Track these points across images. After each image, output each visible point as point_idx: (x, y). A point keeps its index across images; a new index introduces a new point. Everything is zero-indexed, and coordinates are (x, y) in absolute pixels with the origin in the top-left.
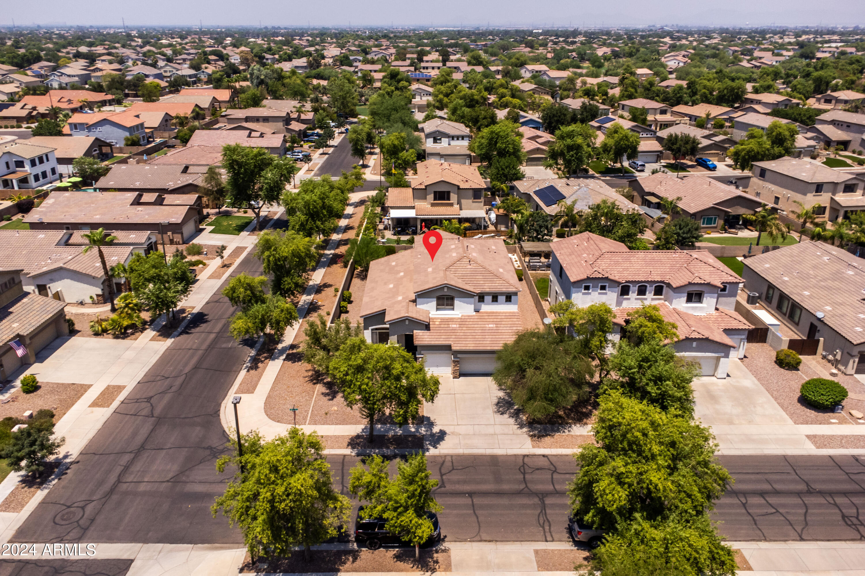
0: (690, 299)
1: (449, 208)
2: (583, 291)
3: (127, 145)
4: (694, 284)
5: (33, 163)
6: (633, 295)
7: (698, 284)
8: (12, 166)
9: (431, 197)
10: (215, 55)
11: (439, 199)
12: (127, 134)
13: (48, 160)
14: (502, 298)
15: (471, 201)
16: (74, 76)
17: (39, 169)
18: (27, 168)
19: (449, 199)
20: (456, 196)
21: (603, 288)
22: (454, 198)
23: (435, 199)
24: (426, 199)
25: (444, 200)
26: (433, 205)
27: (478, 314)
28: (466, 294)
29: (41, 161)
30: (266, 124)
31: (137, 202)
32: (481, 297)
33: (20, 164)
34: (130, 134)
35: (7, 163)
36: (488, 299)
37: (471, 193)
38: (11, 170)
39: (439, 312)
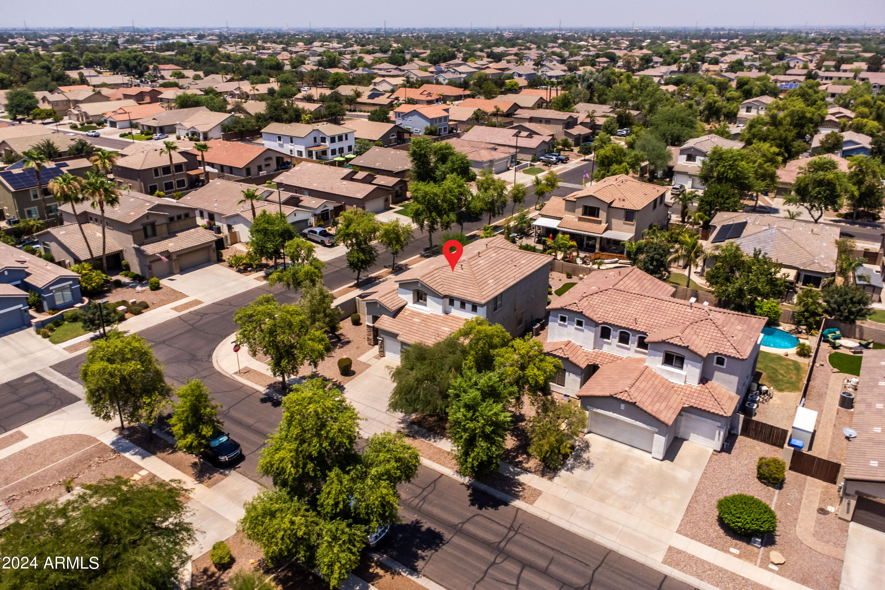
0: (669, 360)
1: (595, 225)
2: (559, 322)
3: (426, 134)
4: (672, 344)
5: (333, 140)
6: (614, 340)
7: (676, 345)
8: (319, 140)
9: (579, 211)
10: (607, 57)
11: (590, 215)
12: (428, 124)
13: (346, 139)
14: (468, 306)
15: (622, 222)
16: (464, 73)
17: (337, 145)
18: (328, 143)
19: (598, 216)
20: (605, 214)
21: (580, 323)
22: (603, 215)
23: (585, 213)
24: (574, 212)
25: (594, 216)
26: (580, 219)
27: (446, 316)
28: (436, 295)
29: (340, 138)
30: (548, 126)
31: (349, 178)
32: (452, 300)
33: (323, 140)
34: (431, 125)
35: (315, 138)
36: (457, 303)
37: (623, 213)
38: (317, 143)
39: (416, 306)
